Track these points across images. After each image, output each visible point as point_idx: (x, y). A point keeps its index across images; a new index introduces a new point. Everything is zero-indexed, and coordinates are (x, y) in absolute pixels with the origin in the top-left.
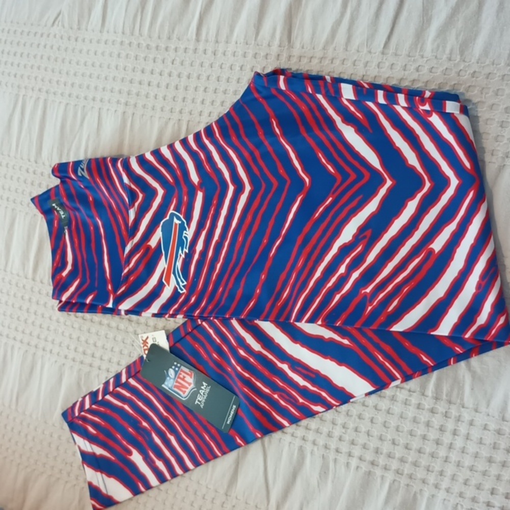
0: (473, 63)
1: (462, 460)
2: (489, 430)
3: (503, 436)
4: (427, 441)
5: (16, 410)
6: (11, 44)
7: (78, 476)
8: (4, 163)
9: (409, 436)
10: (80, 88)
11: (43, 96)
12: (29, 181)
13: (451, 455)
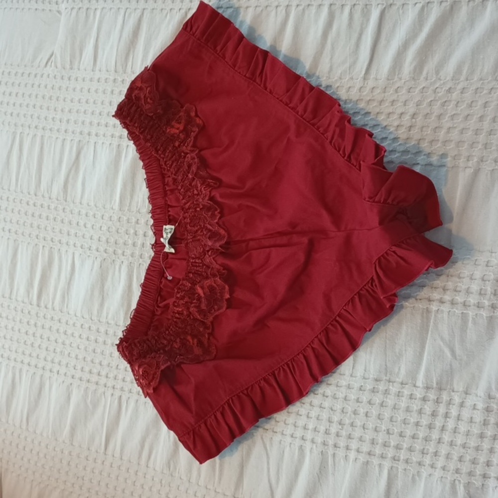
0: (448, 80)
1: (455, 439)
2: (478, 410)
3: (491, 413)
4: (420, 427)
5: (27, 429)
6: (6, 84)
7: (90, 489)
8: (5, 197)
9: (403, 425)
10: (75, 124)
11: (40, 133)
12: (30, 213)
13: (444, 436)
